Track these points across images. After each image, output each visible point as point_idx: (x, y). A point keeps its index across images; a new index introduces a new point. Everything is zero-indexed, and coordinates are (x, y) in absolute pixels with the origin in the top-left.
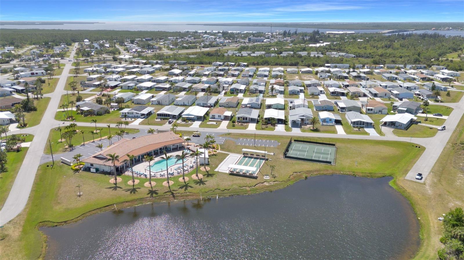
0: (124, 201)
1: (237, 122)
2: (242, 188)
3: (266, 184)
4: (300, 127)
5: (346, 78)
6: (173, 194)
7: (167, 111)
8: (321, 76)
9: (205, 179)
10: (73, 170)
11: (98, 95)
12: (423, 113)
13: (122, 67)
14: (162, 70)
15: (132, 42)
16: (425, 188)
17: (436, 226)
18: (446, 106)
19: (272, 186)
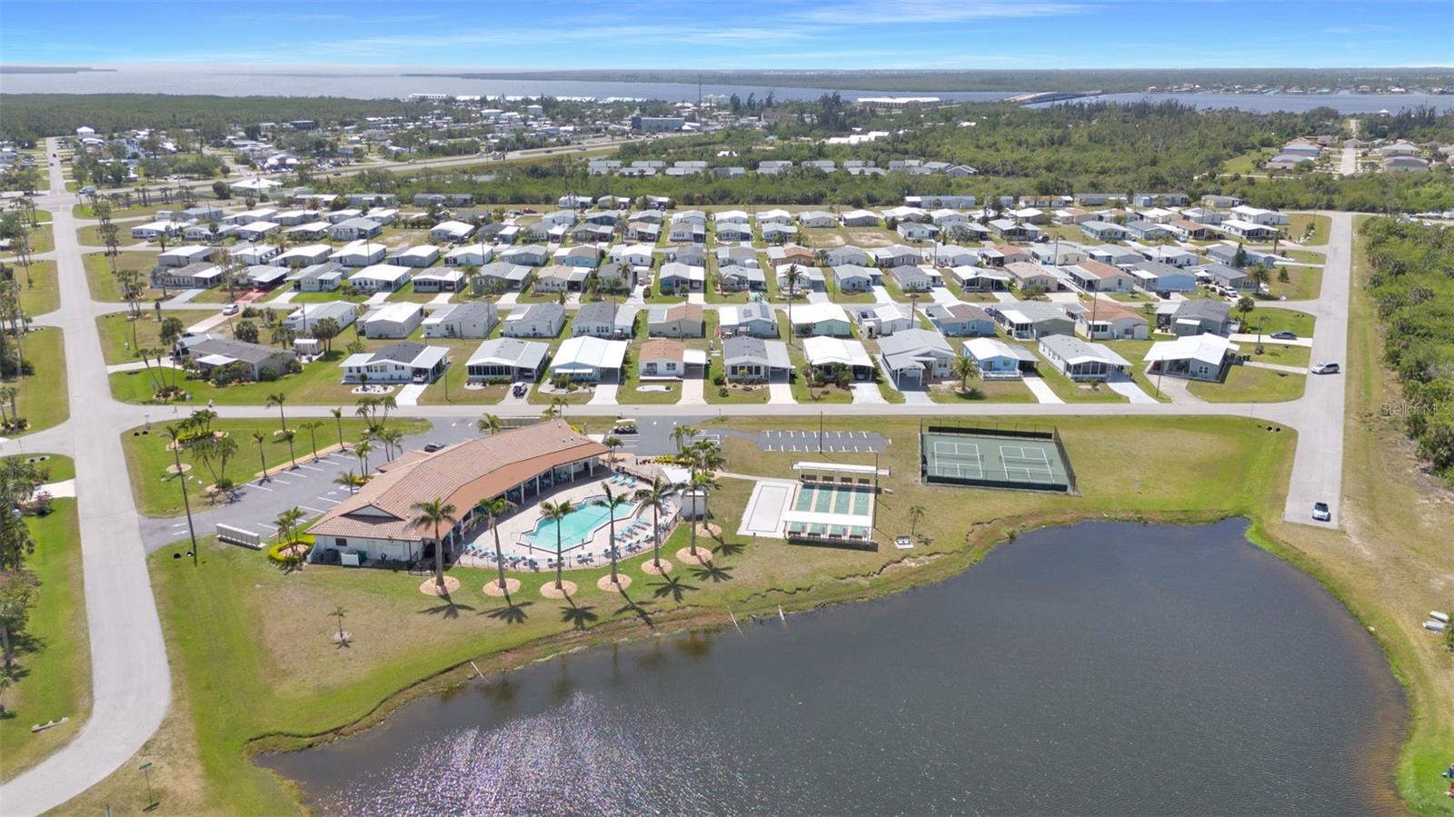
0: (498, 649)
1: (731, 381)
2: (844, 581)
3: (910, 564)
4: (925, 388)
5: (982, 236)
6: (643, 614)
7: (498, 356)
8: (910, 234)
9: (722, 562)
10: (279, 561)
11: (225, 314)
12: (1241, 331)
13: (262, 219)
14: (403, 226)
15: (253, 134)
16: (1350, 542)
17: (1428, 647)
18: (1291, 311)
19: (928, 567)
